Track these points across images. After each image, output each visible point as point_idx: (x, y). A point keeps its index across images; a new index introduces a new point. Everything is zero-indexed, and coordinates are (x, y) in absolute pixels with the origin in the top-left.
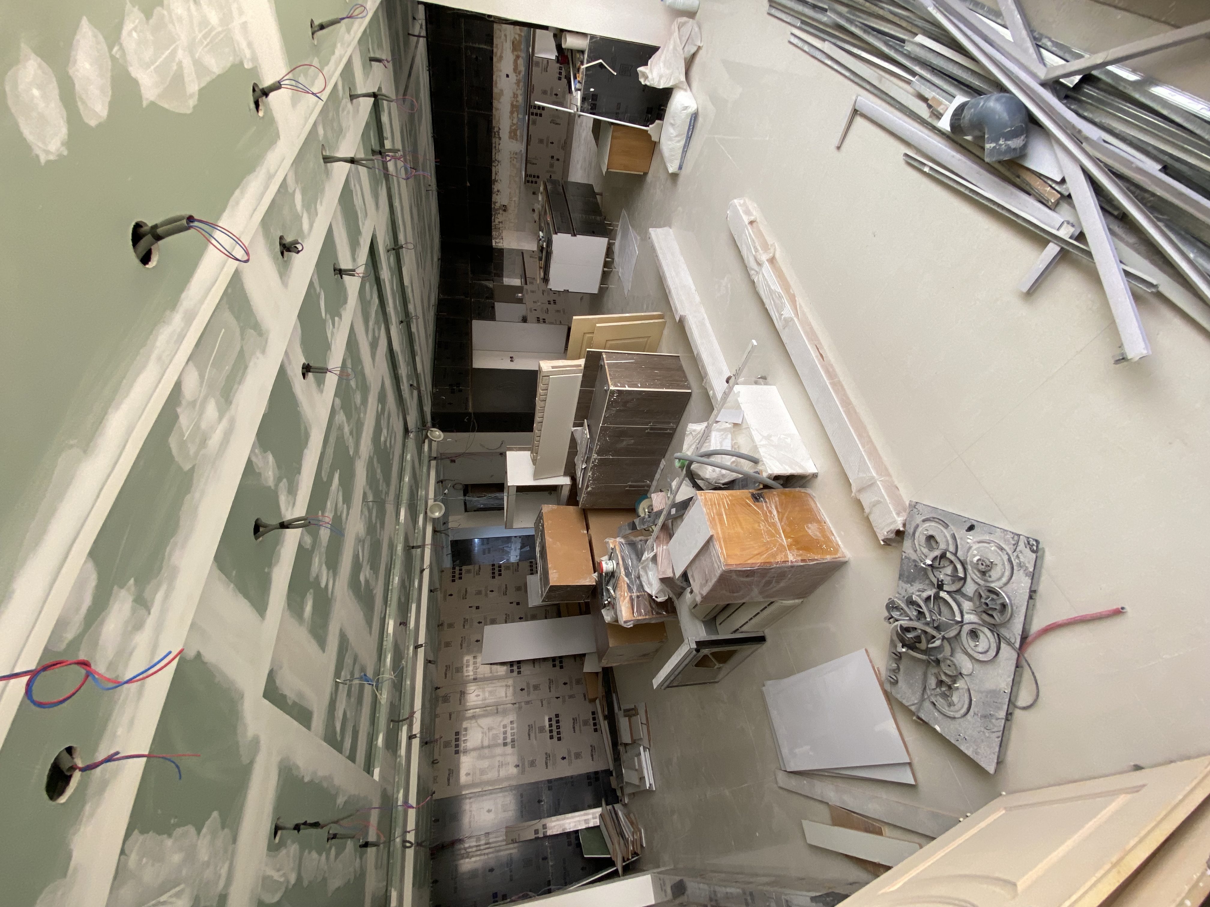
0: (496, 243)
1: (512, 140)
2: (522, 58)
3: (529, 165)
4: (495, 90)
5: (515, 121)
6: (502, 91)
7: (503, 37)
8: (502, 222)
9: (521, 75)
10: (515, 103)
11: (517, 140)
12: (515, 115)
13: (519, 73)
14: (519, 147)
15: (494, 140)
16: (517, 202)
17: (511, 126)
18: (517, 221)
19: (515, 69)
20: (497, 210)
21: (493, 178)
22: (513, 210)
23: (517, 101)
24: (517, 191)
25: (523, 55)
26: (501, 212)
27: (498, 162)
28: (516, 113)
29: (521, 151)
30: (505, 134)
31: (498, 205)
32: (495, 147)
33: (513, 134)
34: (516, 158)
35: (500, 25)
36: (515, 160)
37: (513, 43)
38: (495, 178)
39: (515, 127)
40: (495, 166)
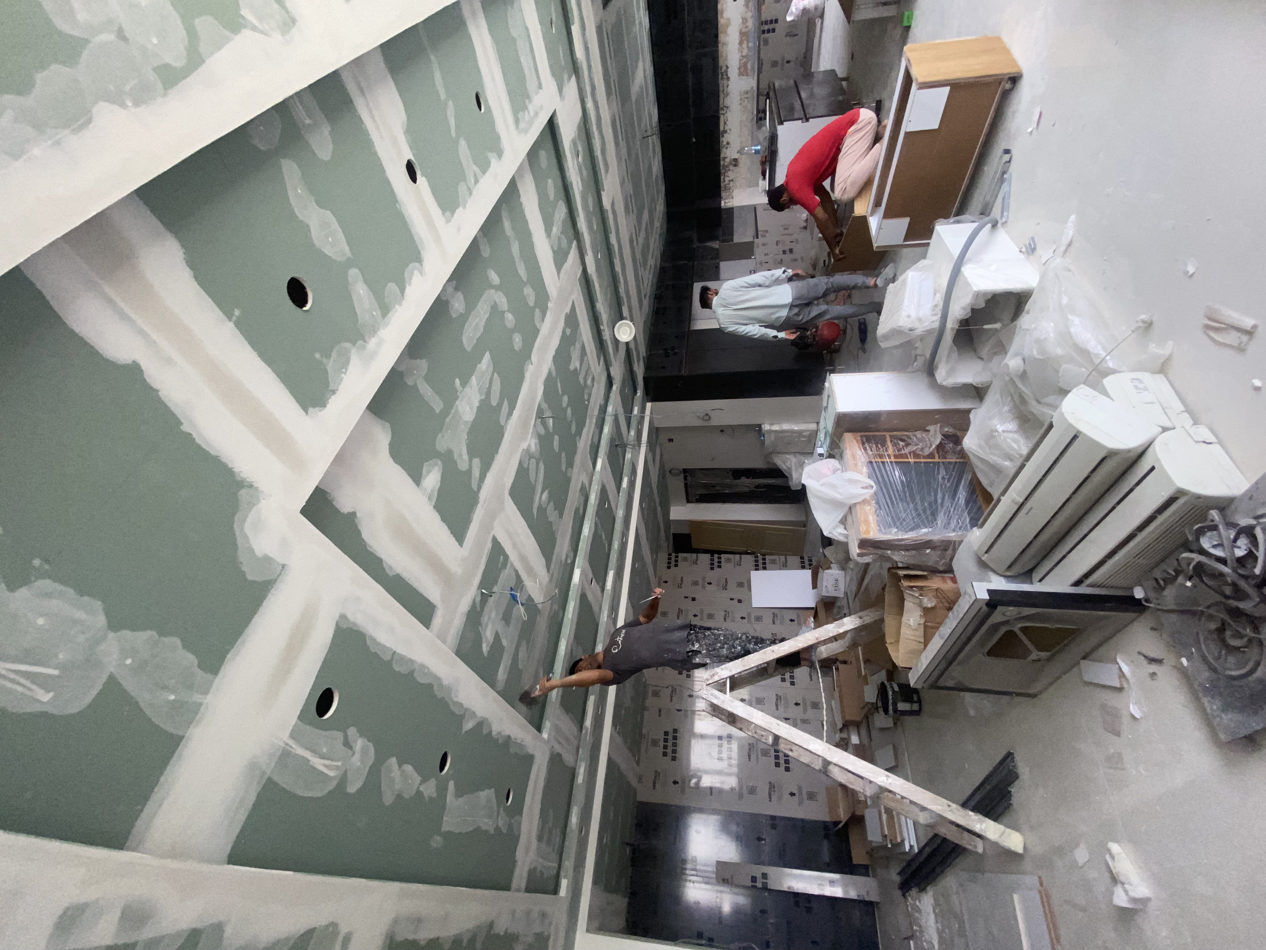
0: (725, 203)
1: (741, 77)
3: (760, 98)
4: (722, 21)
5: (745, 53)
6: (729, 19)
8: (732, 180)
10: (744, 30)
11: (747, 75)
12: (745, 46)
14: (750, 83)
15: (721, 82)
17: (740, 60)
18: (747, 175)
20: (727, 166)
21: (722, 128)
22: (744, 163)
23: (746, 27)
26: (731, 167)
27: (727, 107)
28: (745, 42)
29: (752, 88)
30: (733, 72)
31: (728, 160)
32: (723, 91)
33: (742, 70)
34: (747, 98)
36: (746, 100)
38: (724, 128)
39: (745, 60)
40: (724, 114)
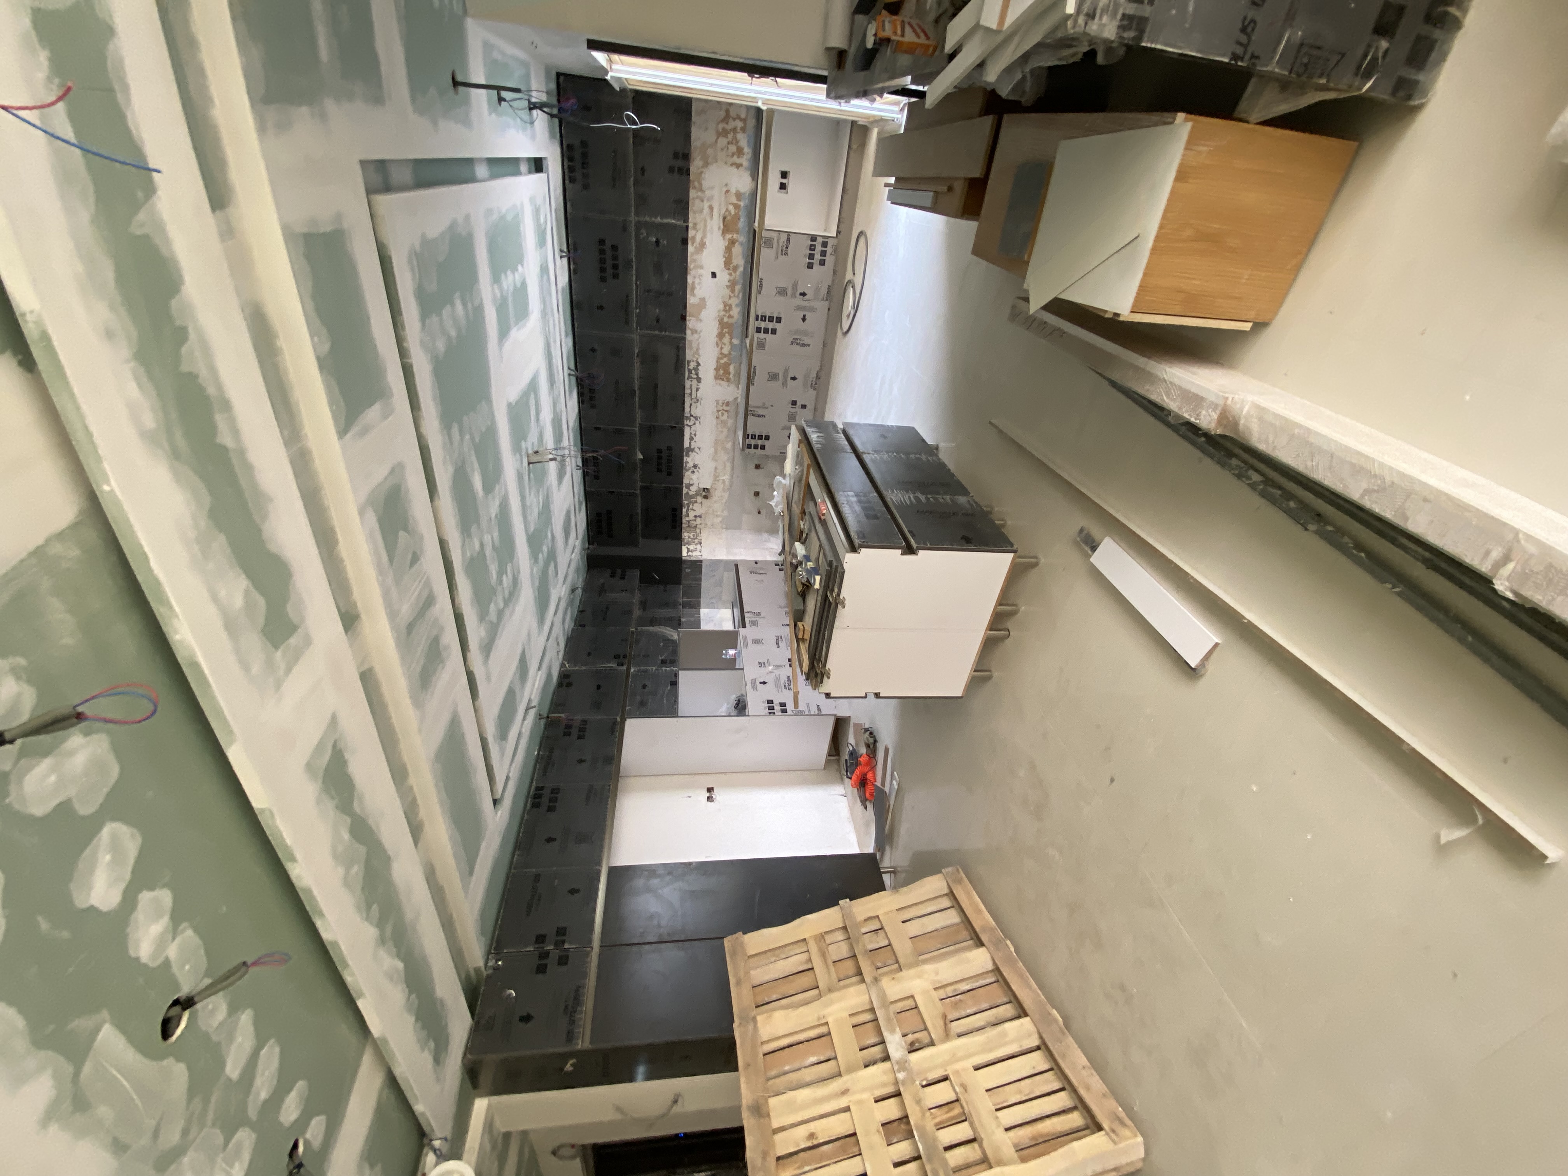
0: (689, 550)
1: (719, 381)
2: (741, 244)
3: (750, 418)
4: (692, 301)
5: (726, 350)
6: (703, 300)
7: (706, 210)
8: (700, 516)
9: (738, 273)
10: (726, 320)
11: (728, 380)
12: (726, 340)
13: (735, 269)
14: (733, 392)
15: (688, 383)
16: (727, 483)
17: (719, 359)
18: (726, 513)
19: (728, 263)
20: (693, 496)
21: (686, 444)
22: (720, 496)
23: (730, 317)
24: (729, 465)
25: (742, 238)
26: (699, 499)
27: (696, 418)
28: (727, 337)
29: (736, 399)
30: (706, 373)
31: (693, 489)
32: (691, 394)
33: (721, 372)
34: (727, 411)
35: (702, 190)
36: (726, 414)
37: (724, 218)
38: (690, 445)
39: (725, 359)
40: (690, 426)
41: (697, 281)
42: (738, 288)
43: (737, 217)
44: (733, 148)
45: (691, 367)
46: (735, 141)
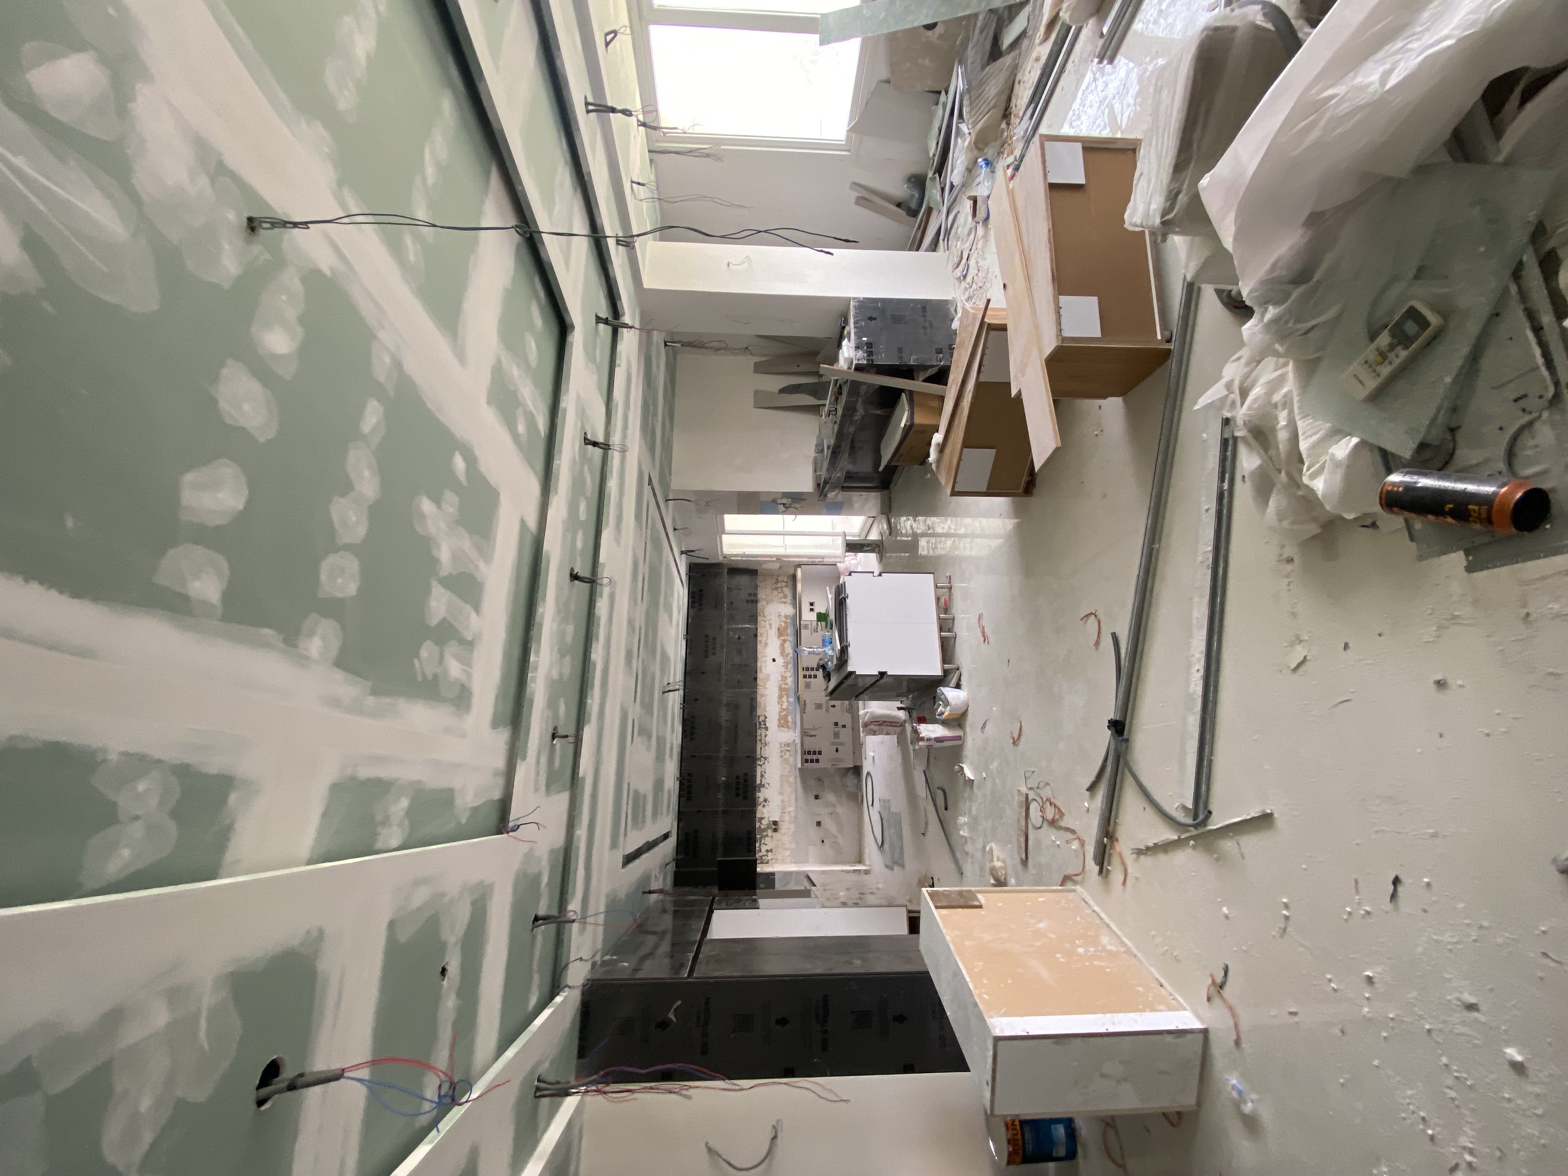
0: (763, 870)
1: (782, 728)
2: (790, 641)
3: (805, 738)
4: (760, 676)
5: (785, 706)
6: (768, 675)
7: (768, 626)
8: (771, 851)
9: (789, 658)
10: (783, 686)
11: (788, 727)
12: (784, 699)
13: (787, 655)
14: (792, 736)
15: (759, 732)
16: (793, 814)
17: (780, 712)
18: (794, 844)
19: (783, 652)
20: (764, 830)
21: (758, 782)
22: (787, 828)
23: (786, 684)
24: (793, 797)
25: (790, 634)
26: (770, 832)
27: (765, 758)
28: (785, 697)
29: (795, 740)
30: (772, 722)
31: (765, 823)
32: (761, 740)
33: (783, 722)
34: (788, 751)
35: (764, 616)
36: (788, 753)
37: (779, 629)
38: (761, 781)
39: (785, 713)
40: (761, 765)
41: (763, 664)
42: (790, 666)
43: (786, 628)
44: (782, 595)
45: (760, 720)
46: (782, 592)
